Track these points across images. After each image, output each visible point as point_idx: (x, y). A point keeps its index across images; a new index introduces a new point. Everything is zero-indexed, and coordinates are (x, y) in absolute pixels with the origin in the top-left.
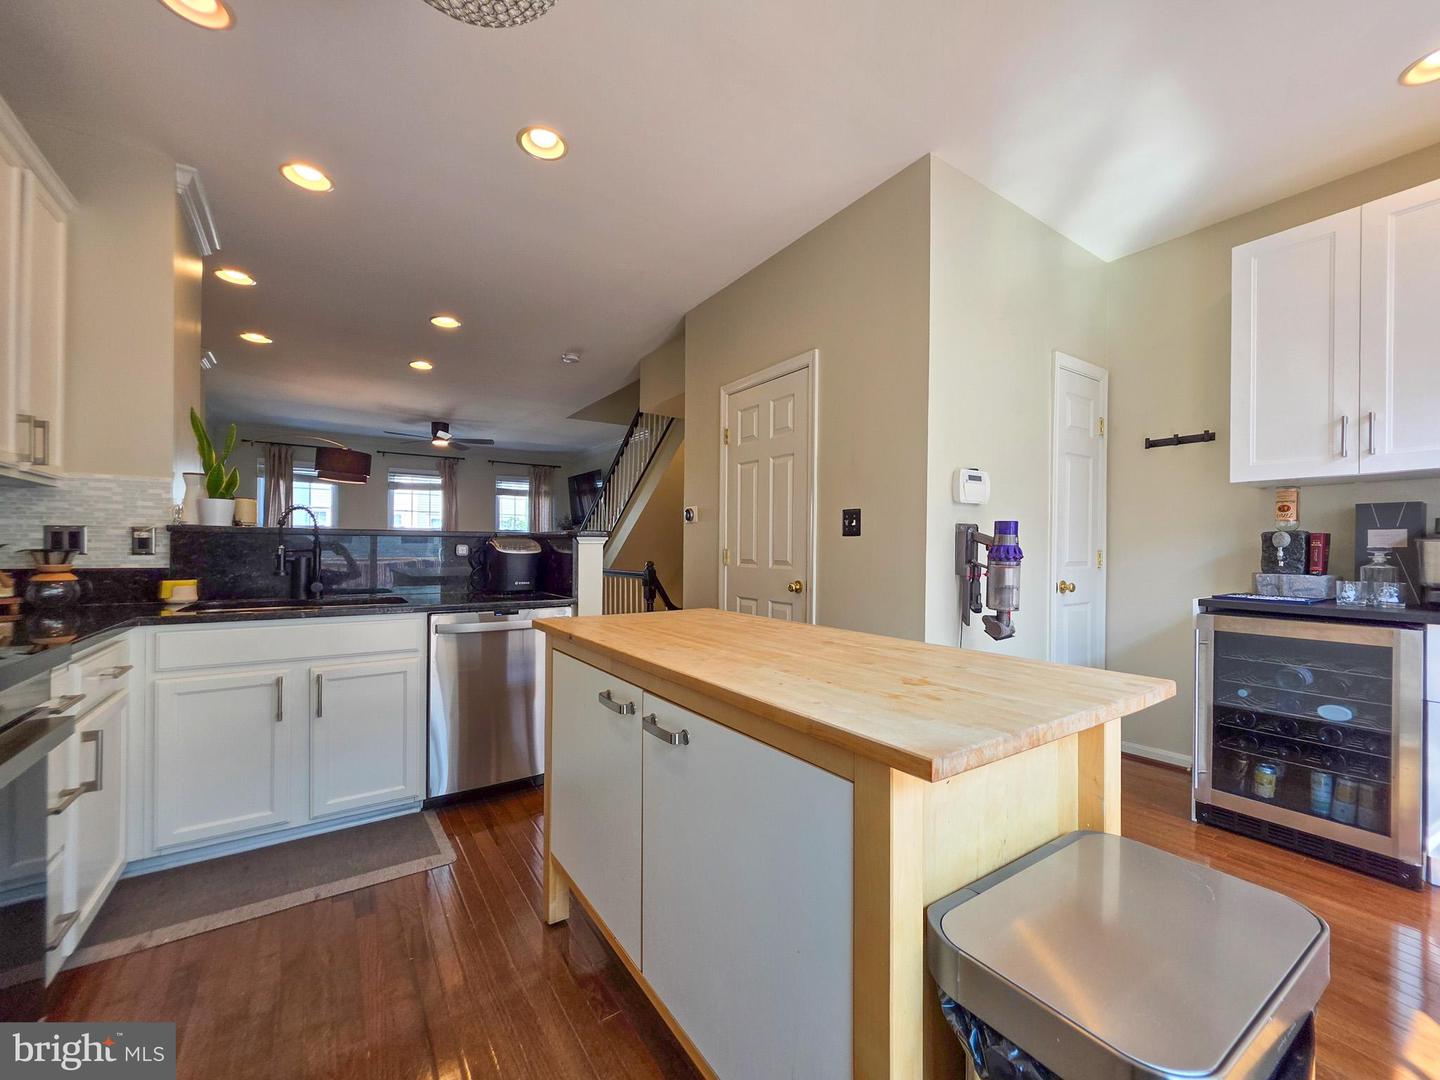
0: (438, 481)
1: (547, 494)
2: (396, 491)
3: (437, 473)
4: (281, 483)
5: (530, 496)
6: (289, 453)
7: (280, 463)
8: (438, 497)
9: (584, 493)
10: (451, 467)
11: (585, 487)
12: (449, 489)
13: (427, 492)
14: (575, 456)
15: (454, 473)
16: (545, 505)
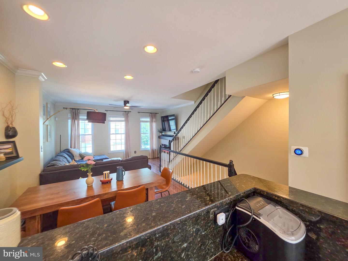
0: (123, 119)
1: (155, 122)
2: (111, 122)
3: (123, 116)
4: (76, 121)
5: (150, 122)
6: (78, 112)
7: (75, 115)
8: (123, 124)
9: (165, 121)
10: (127, 114)
11: (165, 119)
12: (127, 121)
13: (120, 122)
14: (163, 110)
15: (128, 117)
16: (154, 124)
